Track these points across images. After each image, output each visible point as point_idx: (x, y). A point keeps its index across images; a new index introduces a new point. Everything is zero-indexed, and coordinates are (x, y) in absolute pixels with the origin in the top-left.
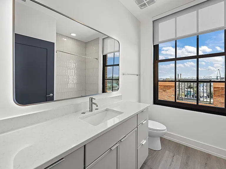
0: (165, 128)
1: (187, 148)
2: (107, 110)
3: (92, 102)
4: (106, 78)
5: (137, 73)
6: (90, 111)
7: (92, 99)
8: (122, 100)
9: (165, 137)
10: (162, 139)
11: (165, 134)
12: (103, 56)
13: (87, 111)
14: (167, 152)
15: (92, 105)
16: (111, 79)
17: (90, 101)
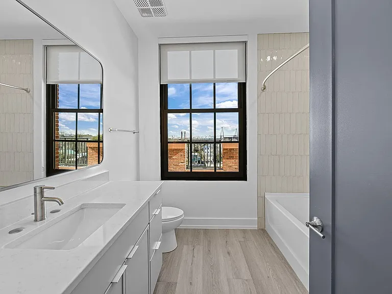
0: (181, 212)
1: (206, 231)
2: (82, 208)
3: (42, 196)
4: (58, 137)
5: (133, 129)
6: (36, 220)
7: (42, 189)
8: (110, 182)
9: (183, 226)
10: (177, 231)
11: (181, 222)
12: (48, 86)
13: (29, 223)
14: (185, 247)
15: (42, 204)
16: (74, 141)
17: (35, 195)
